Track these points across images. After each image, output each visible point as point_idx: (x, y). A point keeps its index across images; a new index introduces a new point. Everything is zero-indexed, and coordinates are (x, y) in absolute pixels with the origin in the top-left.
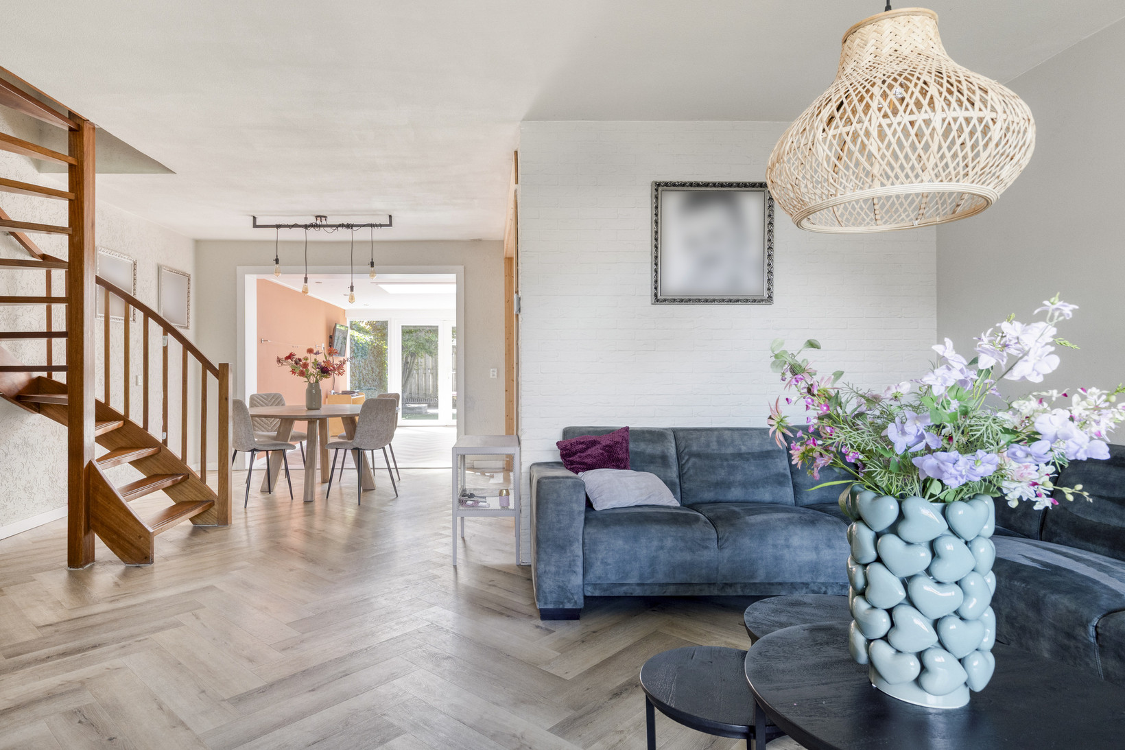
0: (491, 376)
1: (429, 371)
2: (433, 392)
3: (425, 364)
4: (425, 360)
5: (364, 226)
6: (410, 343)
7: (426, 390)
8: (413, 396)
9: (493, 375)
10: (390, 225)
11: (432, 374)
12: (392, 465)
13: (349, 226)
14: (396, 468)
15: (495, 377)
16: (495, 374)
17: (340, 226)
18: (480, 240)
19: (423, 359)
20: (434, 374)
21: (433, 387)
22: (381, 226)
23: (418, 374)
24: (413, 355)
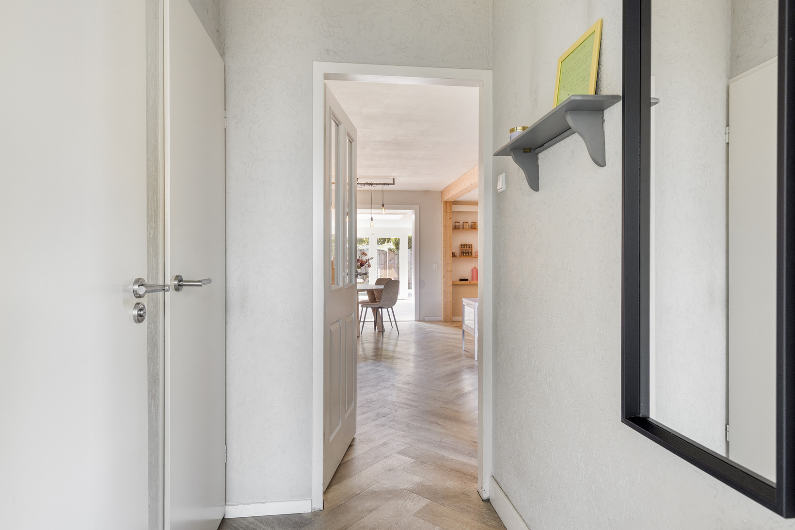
0: (434, 269)
5: (379, 184)
9: (435, 268)
10: (394, 184)
12: (392, 319)
13: (371, 184)
14: (395, 321)
15: (437, 269)
16: (437, 267)
17: (365, 184)
18: (428, 191)
22: (388, 184)
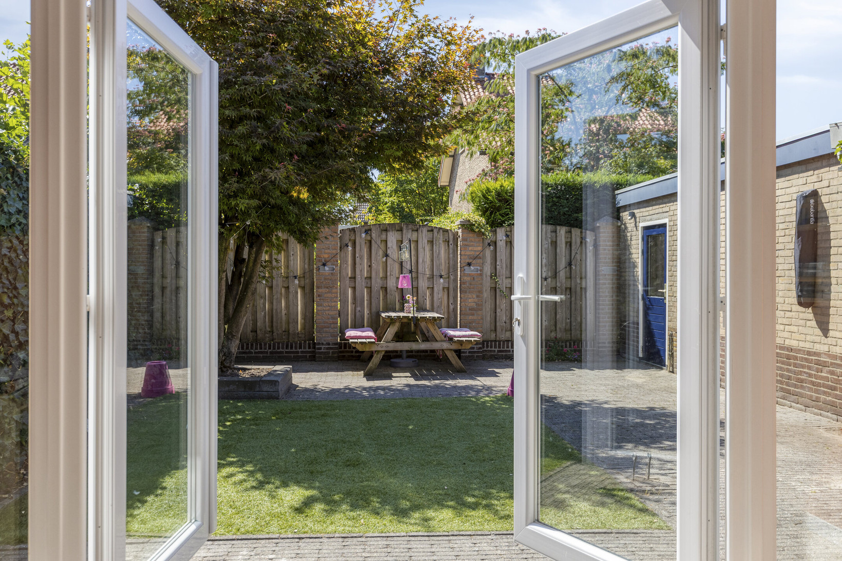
1: (297, 282)
2: (304, 328)
3: (287, 267)
4: (287, 257)
6: (243, 204)
7: (288, 323)
8: (260, 335)
11: (303, 288)
19: (282, 257)
20: (307, 290)
21: (305, 317)
23: (271, 288)
24: (255, 239)
